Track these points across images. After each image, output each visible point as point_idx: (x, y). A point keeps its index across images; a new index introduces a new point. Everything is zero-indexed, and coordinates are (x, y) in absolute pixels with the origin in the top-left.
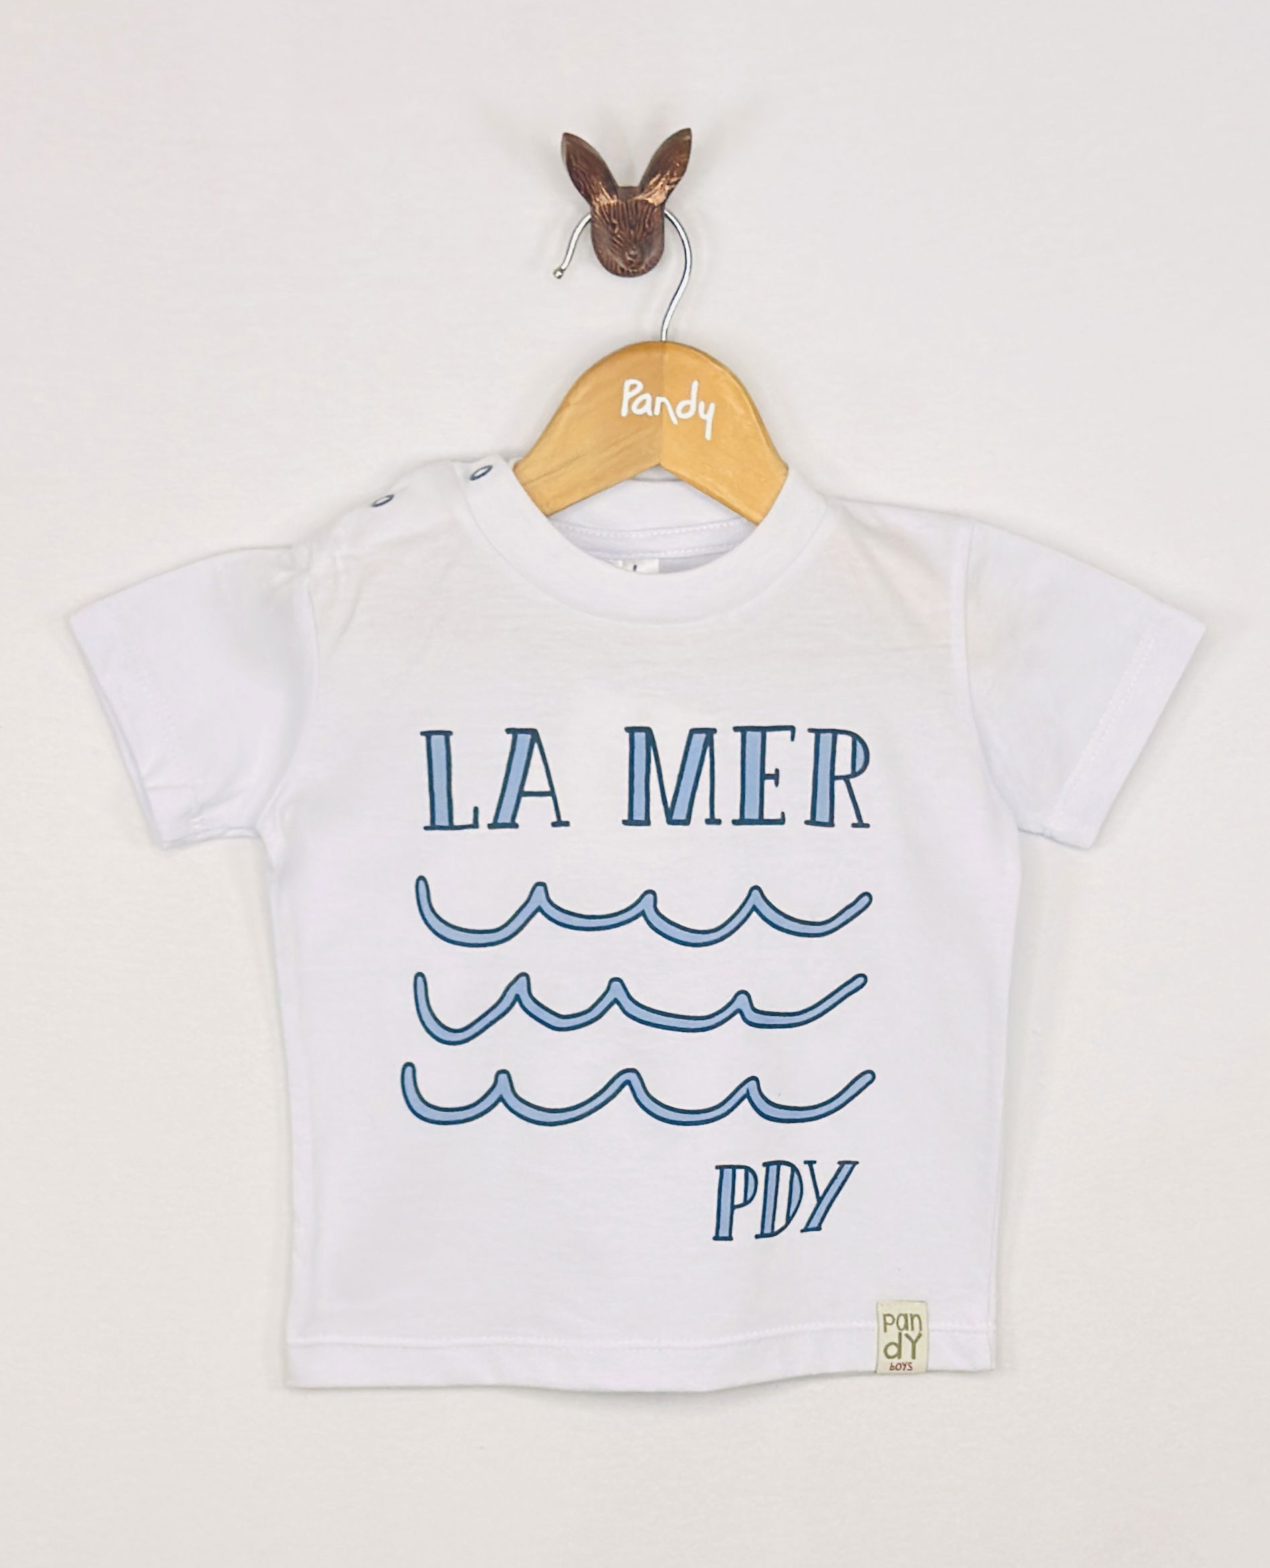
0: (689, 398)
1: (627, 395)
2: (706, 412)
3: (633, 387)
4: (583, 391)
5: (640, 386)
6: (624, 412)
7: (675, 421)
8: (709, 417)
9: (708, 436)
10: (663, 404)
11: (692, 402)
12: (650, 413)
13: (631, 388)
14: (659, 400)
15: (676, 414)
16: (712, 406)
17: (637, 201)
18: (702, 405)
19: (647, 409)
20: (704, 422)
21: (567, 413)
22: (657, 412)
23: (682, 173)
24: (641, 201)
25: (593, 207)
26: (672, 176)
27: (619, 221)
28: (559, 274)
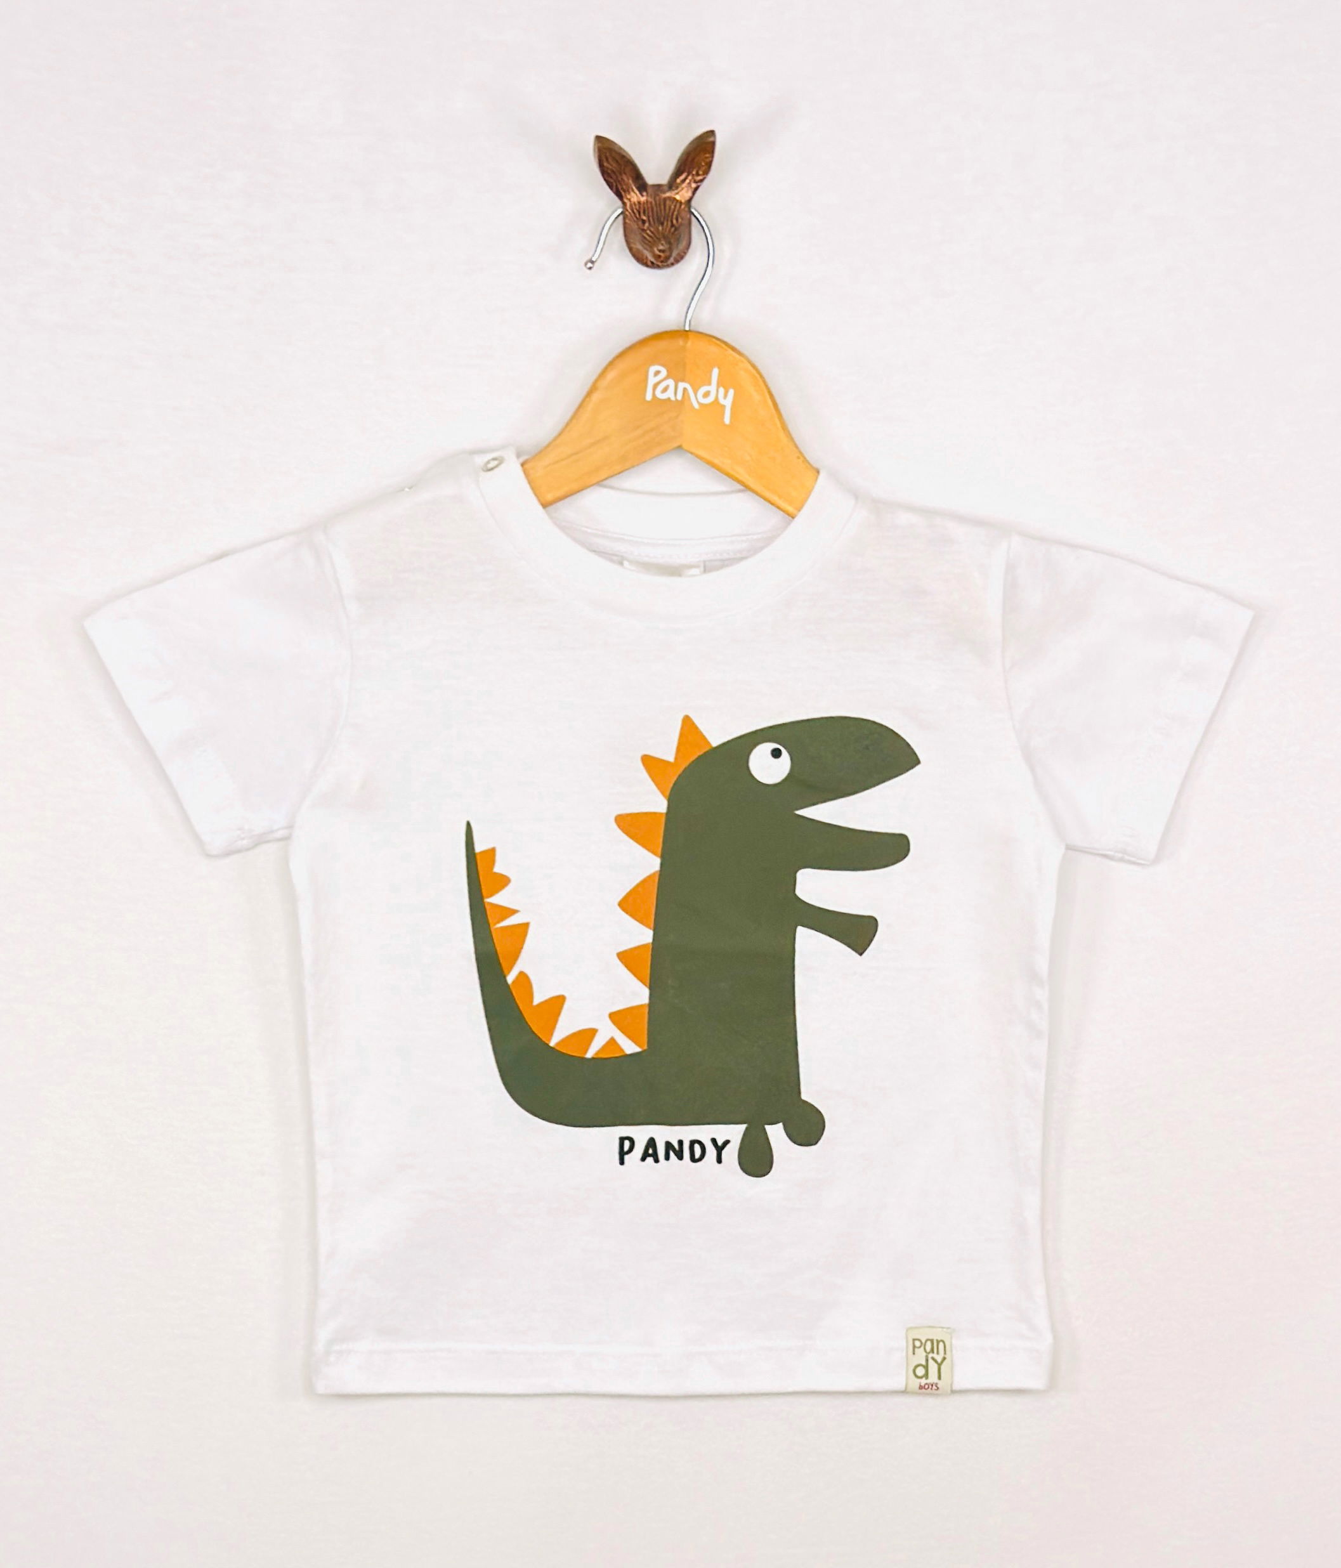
0: (709, 384)
1: (652, 380)
2: (725, 396)
3: (657, 373)
4: (611, 375)
5: (664, 372)
6: (649, 397)
7: (696, 406)
8: (728, 402)
9: (727, 420)
10: (685, 390)
11: (712, 388)
12: (673, 398)
13: (656, 374)
14: (681, 385)
15: (697, 399)
16: (731, 392)
17: (665, 199)
18: (722, 390)
19: (670, 394)
20: (723, 407)
21: (596, 397)
22: (679, 397)
23: (707, 172)
24: (669, 198)
25: (624, 204)
26: (698, 174)
27: (648, 217)
28: (590, 265)
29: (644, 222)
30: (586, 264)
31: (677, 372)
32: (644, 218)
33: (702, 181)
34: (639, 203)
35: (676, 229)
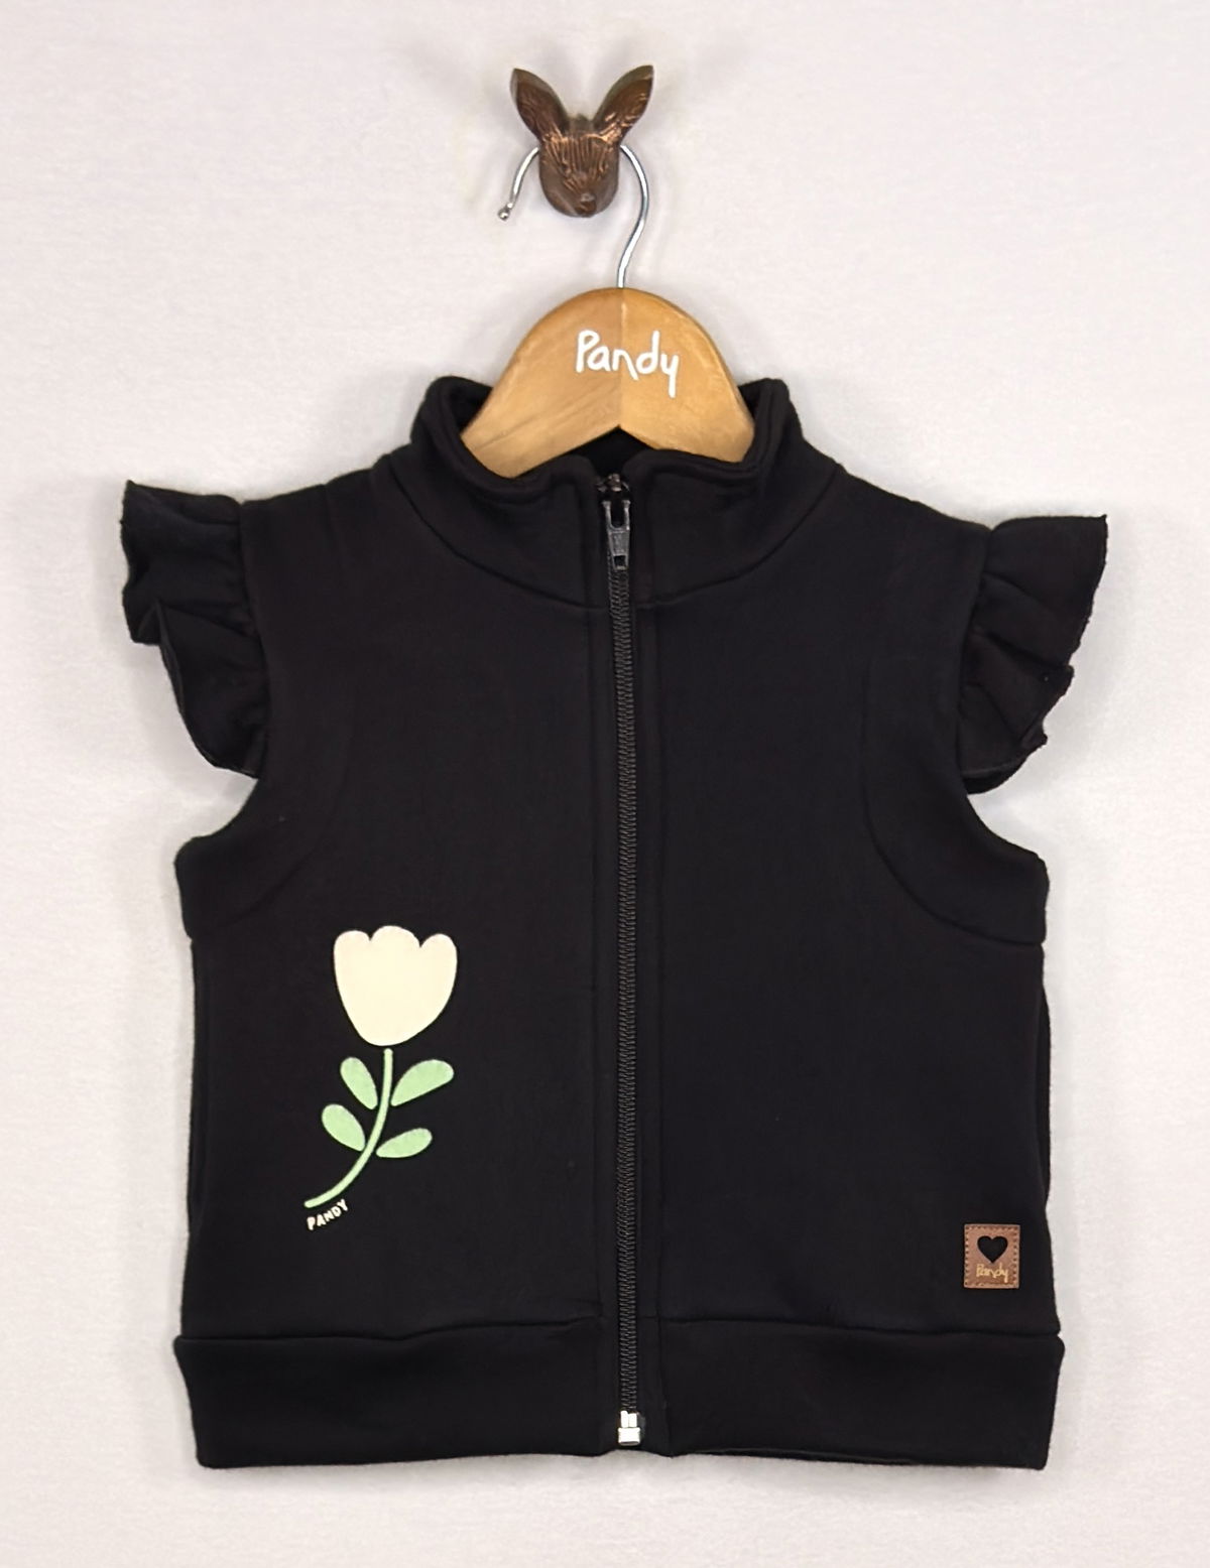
0: (650, 350)
1: (582, 348)
2: (669, 364)
3: (588, 339)
4: (533, 345)
5: (596, 338)
6: (580, 368)
7: (635, 376)
8: (672, 372)
9: (672, 392)
10: (621, 358)
11: (654, 355)
12: (608, 369)
13: (587, 340)
14: (617, 353)
15: (636, 369)
16: (675, 360)
17: (590, 139)
18: (664, 357)
19: (604, 364)
20: (667, 377)
21: (517, 370)
22: (615, 367)
23: (641, 111)
24: (596, 139)
25: (543, 143)
26: (630, 114)
27: (571, 163)
28: (504, 214)
29: (565, 167)
30: (500, 214)
31: (611, 340)
32: (565, 162)
33: (634, 121)
34: (560, 144)
35: (603, 177)
